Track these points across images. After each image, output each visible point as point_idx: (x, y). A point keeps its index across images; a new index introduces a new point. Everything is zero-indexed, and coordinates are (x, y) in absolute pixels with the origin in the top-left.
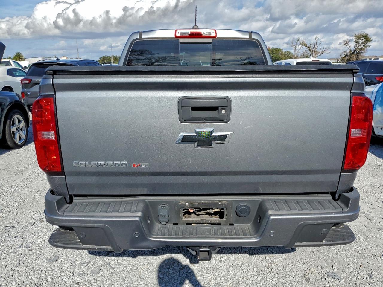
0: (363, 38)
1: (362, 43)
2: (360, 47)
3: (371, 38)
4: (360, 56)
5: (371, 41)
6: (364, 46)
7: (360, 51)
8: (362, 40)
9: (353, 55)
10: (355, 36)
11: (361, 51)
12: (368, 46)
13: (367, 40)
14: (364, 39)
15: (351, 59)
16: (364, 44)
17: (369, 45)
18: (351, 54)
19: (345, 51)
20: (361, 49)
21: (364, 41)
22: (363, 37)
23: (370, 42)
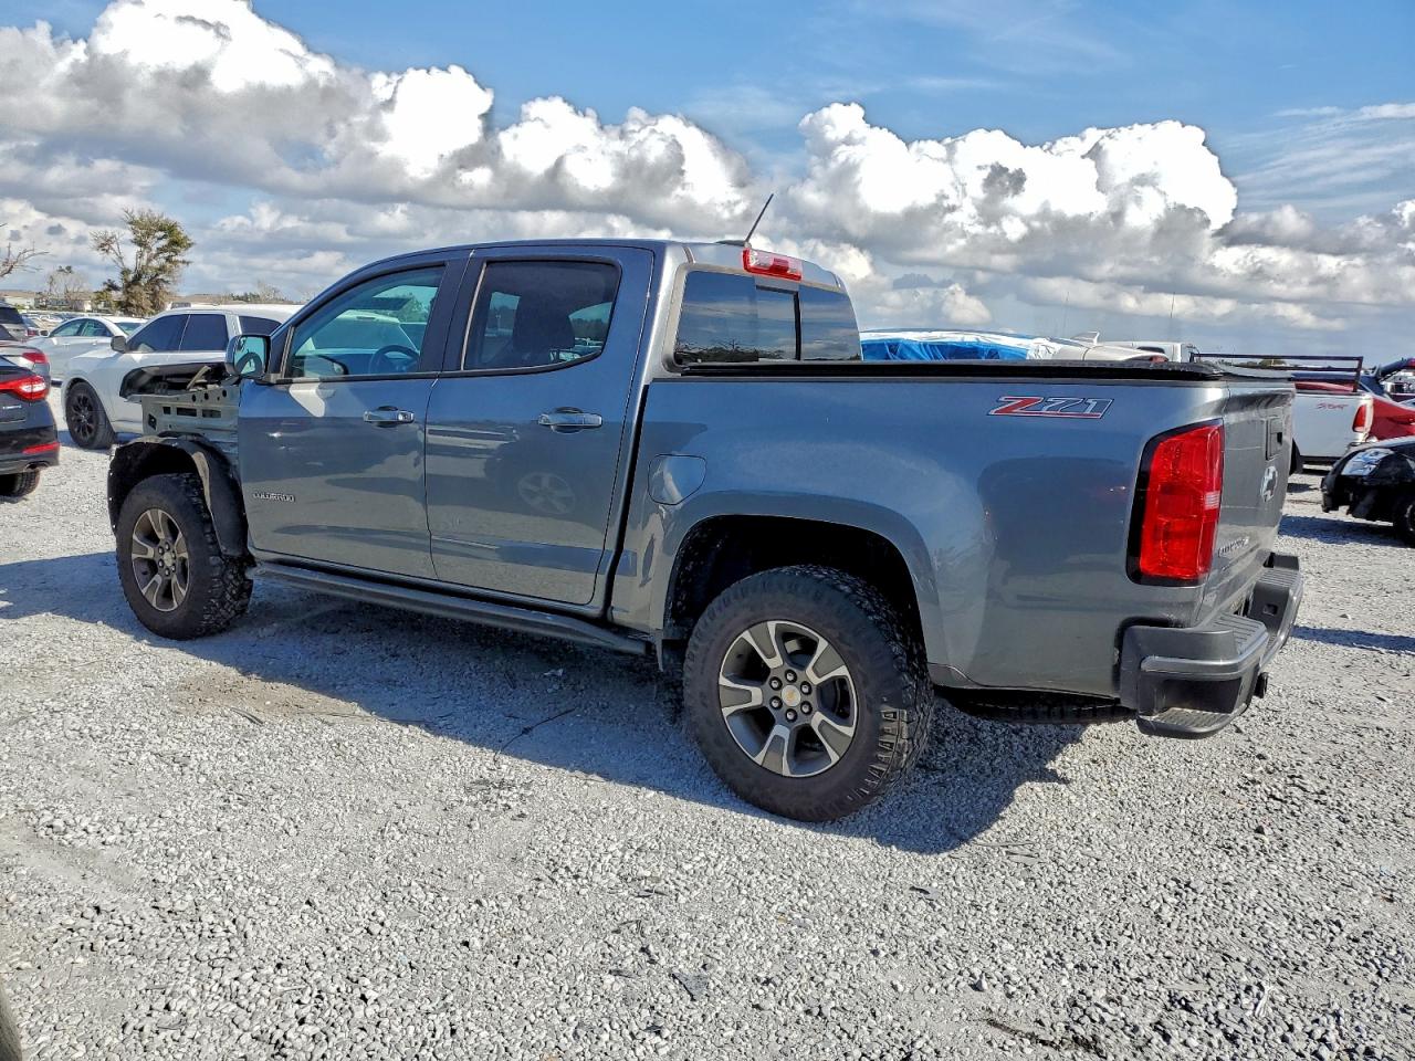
0: (161, 234)
1: (161, 250)
2: (155, 263)
3: (185, 237)
4: (161, 294)
5: (190, 245)
6: (168, 259)
7: (157, 275)
8: (160, 239)
9: (136, 289)
10: (131, 223)
11: (160, 277)
12: (184, 262)
13: (175, 243)
14: (165, 237)
15: (134, 302)
16: (166, 255)
17: (187, 258)
18: (129, 285)
19: (64, 268)
20: (162, 269)
21: (164, 242)
22: (161, 230)
23: (187, 249)
